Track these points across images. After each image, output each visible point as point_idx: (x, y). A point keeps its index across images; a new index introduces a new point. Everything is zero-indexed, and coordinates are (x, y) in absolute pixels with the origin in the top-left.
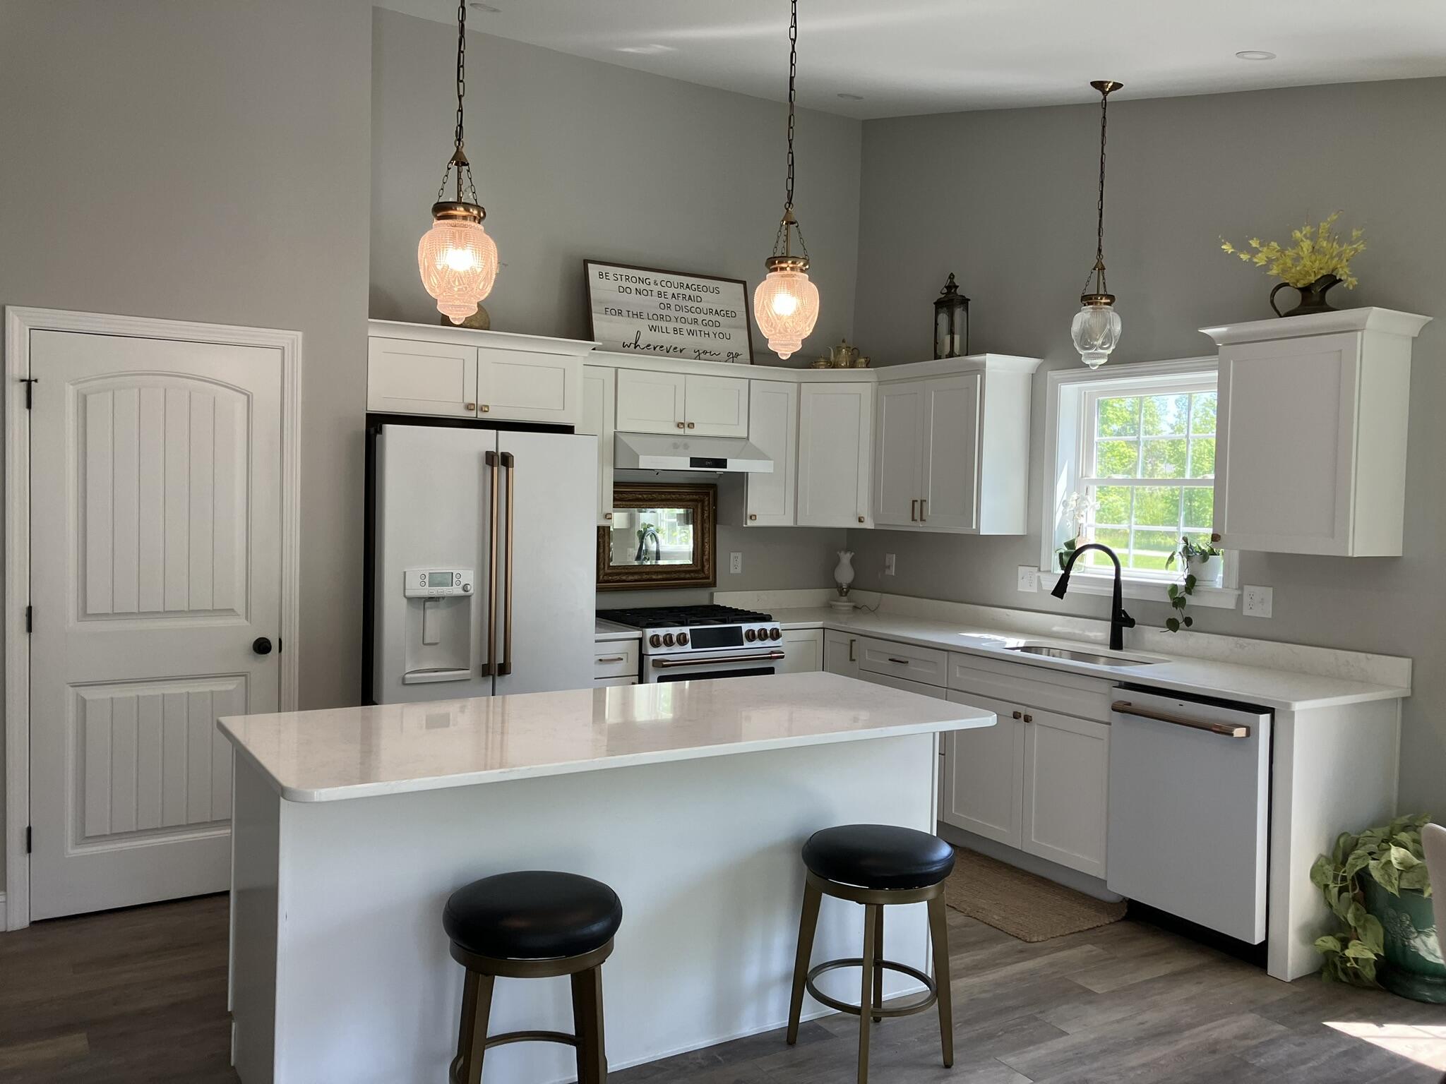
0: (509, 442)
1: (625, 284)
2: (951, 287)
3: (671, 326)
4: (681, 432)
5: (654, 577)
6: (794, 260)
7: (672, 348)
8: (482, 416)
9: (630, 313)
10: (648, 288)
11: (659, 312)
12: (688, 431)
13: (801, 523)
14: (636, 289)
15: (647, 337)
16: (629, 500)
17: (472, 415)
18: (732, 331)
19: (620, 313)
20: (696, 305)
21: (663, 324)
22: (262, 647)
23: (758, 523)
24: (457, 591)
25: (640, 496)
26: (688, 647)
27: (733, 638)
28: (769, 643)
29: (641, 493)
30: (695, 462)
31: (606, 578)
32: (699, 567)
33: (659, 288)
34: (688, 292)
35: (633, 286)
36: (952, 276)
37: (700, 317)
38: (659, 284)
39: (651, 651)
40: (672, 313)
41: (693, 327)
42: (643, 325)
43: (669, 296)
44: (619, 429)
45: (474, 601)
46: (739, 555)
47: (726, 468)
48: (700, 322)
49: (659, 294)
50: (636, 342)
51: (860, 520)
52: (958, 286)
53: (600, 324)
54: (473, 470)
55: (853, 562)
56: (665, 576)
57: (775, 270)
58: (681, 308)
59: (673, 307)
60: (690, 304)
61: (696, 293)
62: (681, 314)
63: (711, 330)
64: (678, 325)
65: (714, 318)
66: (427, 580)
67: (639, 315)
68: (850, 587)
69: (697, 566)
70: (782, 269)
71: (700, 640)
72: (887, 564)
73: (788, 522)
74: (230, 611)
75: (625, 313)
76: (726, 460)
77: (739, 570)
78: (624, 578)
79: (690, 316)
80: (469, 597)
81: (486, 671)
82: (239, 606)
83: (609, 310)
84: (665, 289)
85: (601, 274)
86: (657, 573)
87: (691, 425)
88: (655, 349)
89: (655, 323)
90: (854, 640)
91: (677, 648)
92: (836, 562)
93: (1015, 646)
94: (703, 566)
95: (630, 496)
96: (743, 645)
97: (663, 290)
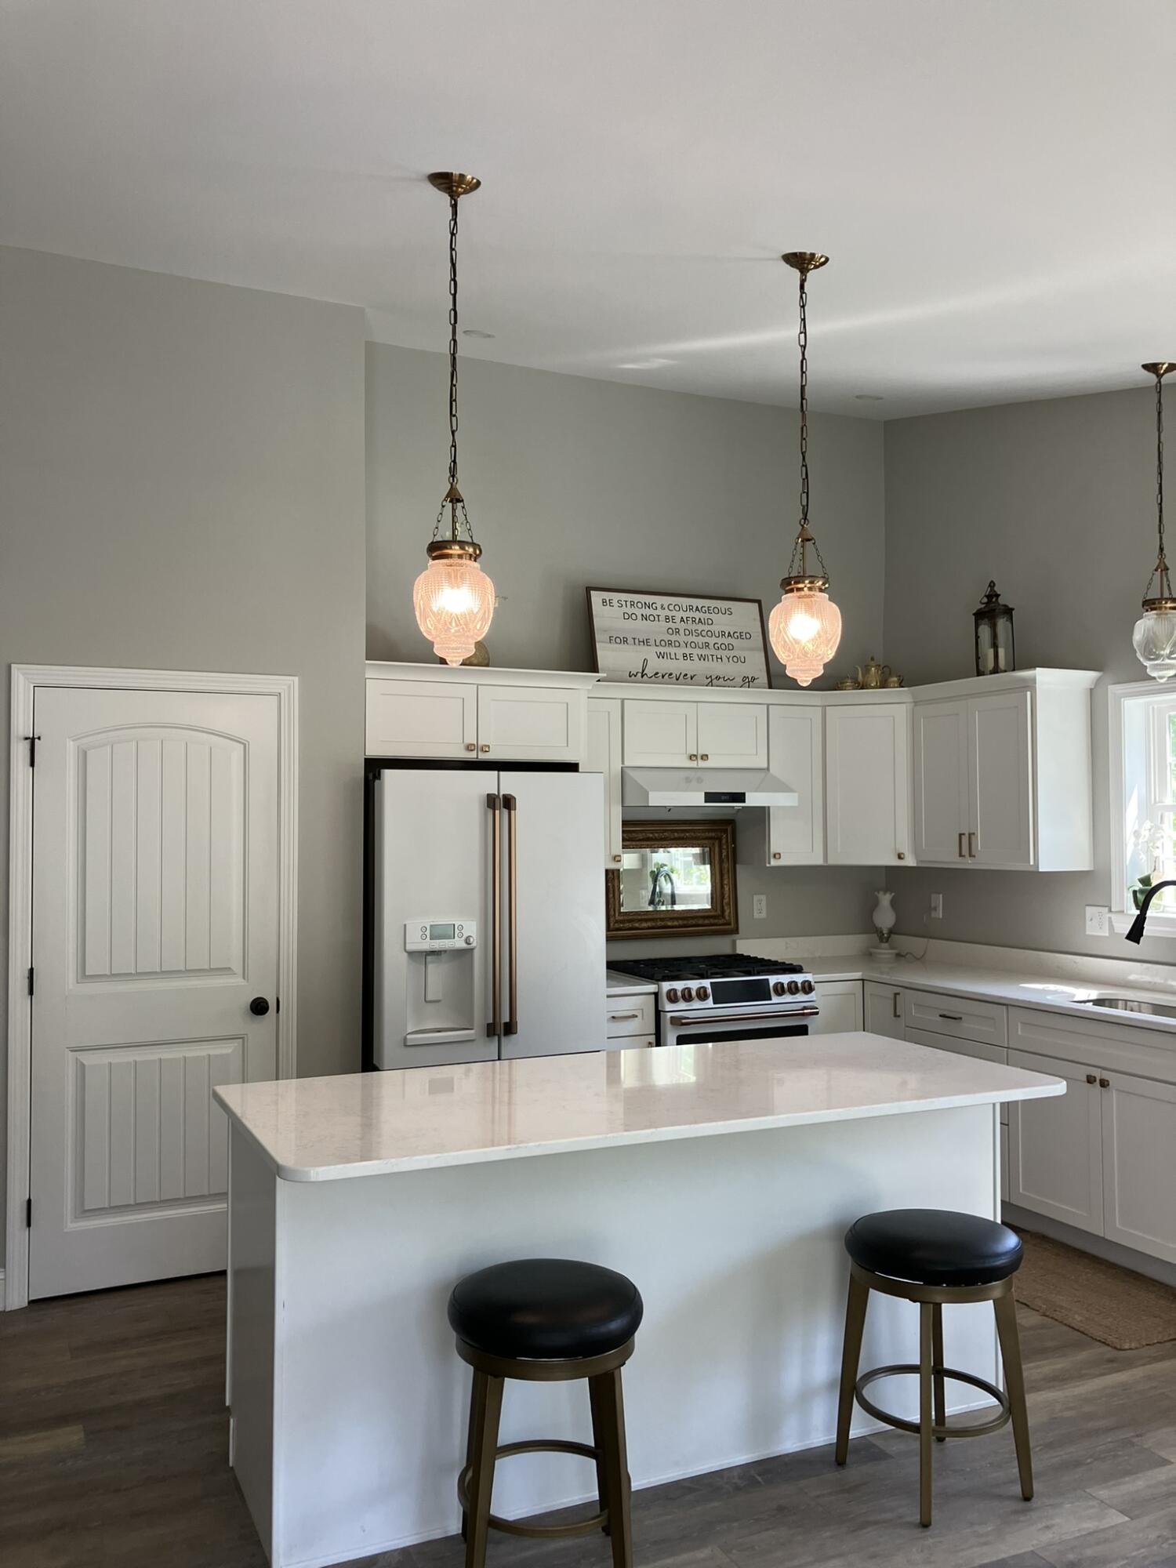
0: (511, 783)
1: (630, 610)
2: (992, 596)
3: (680, 652)
4: (693, 764)
5: (669, 924)
6: (812, 579)
7: (682, 676)
8: (483, 757)
9: (637, 641)
10: (655, 613)
11: (667, 637)
12: (702, 764)
13: (831, 862)
14: (642, 615)
15: (655, 665)
16: (640, 840)
17: (472, 756)
18: (746, 654)
19: (625, 640)
20: (707, 628)
21: (672, 650)
22: (259, 1007)
23: (784, 861)
24: (459, 943)
25: (651, 835)
26: (710, 1003)
27: (760, 992)
28: (800, 997)
29: (652, 832)
30: (710, 797)
31: (617, 926)
32: (719, 912)
33: (667, 612)
34: (697, 615)
35: (639, 612)
36: (992, 585)
37: (712, 641)
38: (666, 608)
39: (669, 1007)
40: (681, 638)
41: (704, 652)
42: (650, 653)
43: (678, 620)
44: (627, 764)
45: (477, 956)
46: (763, 897)
47: (744, 801)
48: (711, 646)
49: (667, 618)
50: (643, 671)
51: (900, 857)
52: (999, 595)
53: (606, 654)
54: (475, 813)
55: (893, 903)
56: (681, 922)
57: (792, 591)
58: (691, 633)
59: (682, 632)
60: (700, 627)
61: (707, 616)
62: (691, 639)
63: (724, 654)
64: (688, 651)
65: (727, 641)
66: (428, 933)
67: (646, 642)
68: (891, 932)
69: (716, 911)
70: (799, 590)
71: (722, 995)
72: (933, 905)
73: (818, 861)
74: (226, 970)
75: (630, 641)
76: (744, 794)
77: (763, 915)
78: (637, 925)
79: (701, 640)
80: (472, 950)
81: (491, 1030)
82: (237, 967)
83: (614, 639)
84: (674, 613)
85: (604, 602)
86: (672, 919)
87: (705, 757)
88: (663, 677)
89: (662, 650)
90: (899, 994)
91: (697, 1004)
92: (875, 904)
93: (1086, 999)
94: (723, 911)
95: (641, 836)
96: (770, 999)
97: (670, 614)
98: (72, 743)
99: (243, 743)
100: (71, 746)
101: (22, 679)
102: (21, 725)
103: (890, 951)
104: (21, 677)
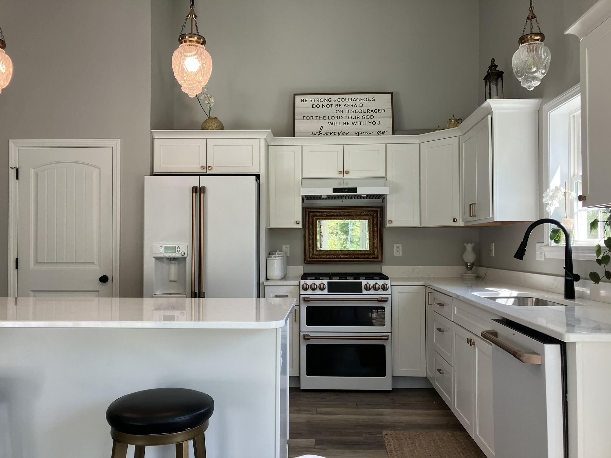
0: (205, 181)
1: (316, 103)
2: (493, 66)
3: (342, 122)
4: (342, 176)
7: (342, 133)
8: (209, 172)
9: (318, 118)
10: (330, 103)
11: (336, 115)
12: (346, 176)
13: (423, 225)
14: (323, 105)
15: (327, 128)
16: (327, 216)
17: (204, 171)
18: (380, 120)
19: (312, 118)
20: (359, 108)
21: (337, 121)
22: (104, 279)
23: (393, 225)
25: (333, 214)
30: (335, 190)
33: (337, 103)
34: (354, 103)
35: (321, 104)
36: (493, 60)
37: (361, 115)
38: (337, 101)
39: (302, 292)
40: (344, 114)
41: (355, 121)
42: (325, 123)
43: (342, 106)
44: (305, 176)
45: (188, 260)
46: (400, 245)
47: (356, 192)
48: (361, 117)
49: (337, 106)
50: (320, 132)
51: (454, 220)
52: (497, 66)
53: (300, 125)
54: (188, 195)
56: (348, 256)
58: (349, 111)
59: (344, 111)
60: (355, 108)
61: (360, 102)
62: (349, 114)
63: (367, 121)
64: (346, 121)
65: (369, 114)
67: (323, 118)
69: (371, 251)
73: (417, 225)
74: (92, 263)
75: (315, 118)
76: (357, 188)
78: (324, 256)
79: (355, 115)
82: (96, 262)
83: (305, 117)
84: (341, 102)
85: (302, 100)
87: (347, 172)
88: (331, 134)
89: (332, 121)
90: (431, 292)
91: (318, 292)
94: (374, 251)
96: (362, 292)
97: (338, 103)
98: (33, 170)
99: (98, 168)
100: (32, 171)
101: (14, 146)
102: (13, 163)
103: (472, 275)
104: (13, 145)
